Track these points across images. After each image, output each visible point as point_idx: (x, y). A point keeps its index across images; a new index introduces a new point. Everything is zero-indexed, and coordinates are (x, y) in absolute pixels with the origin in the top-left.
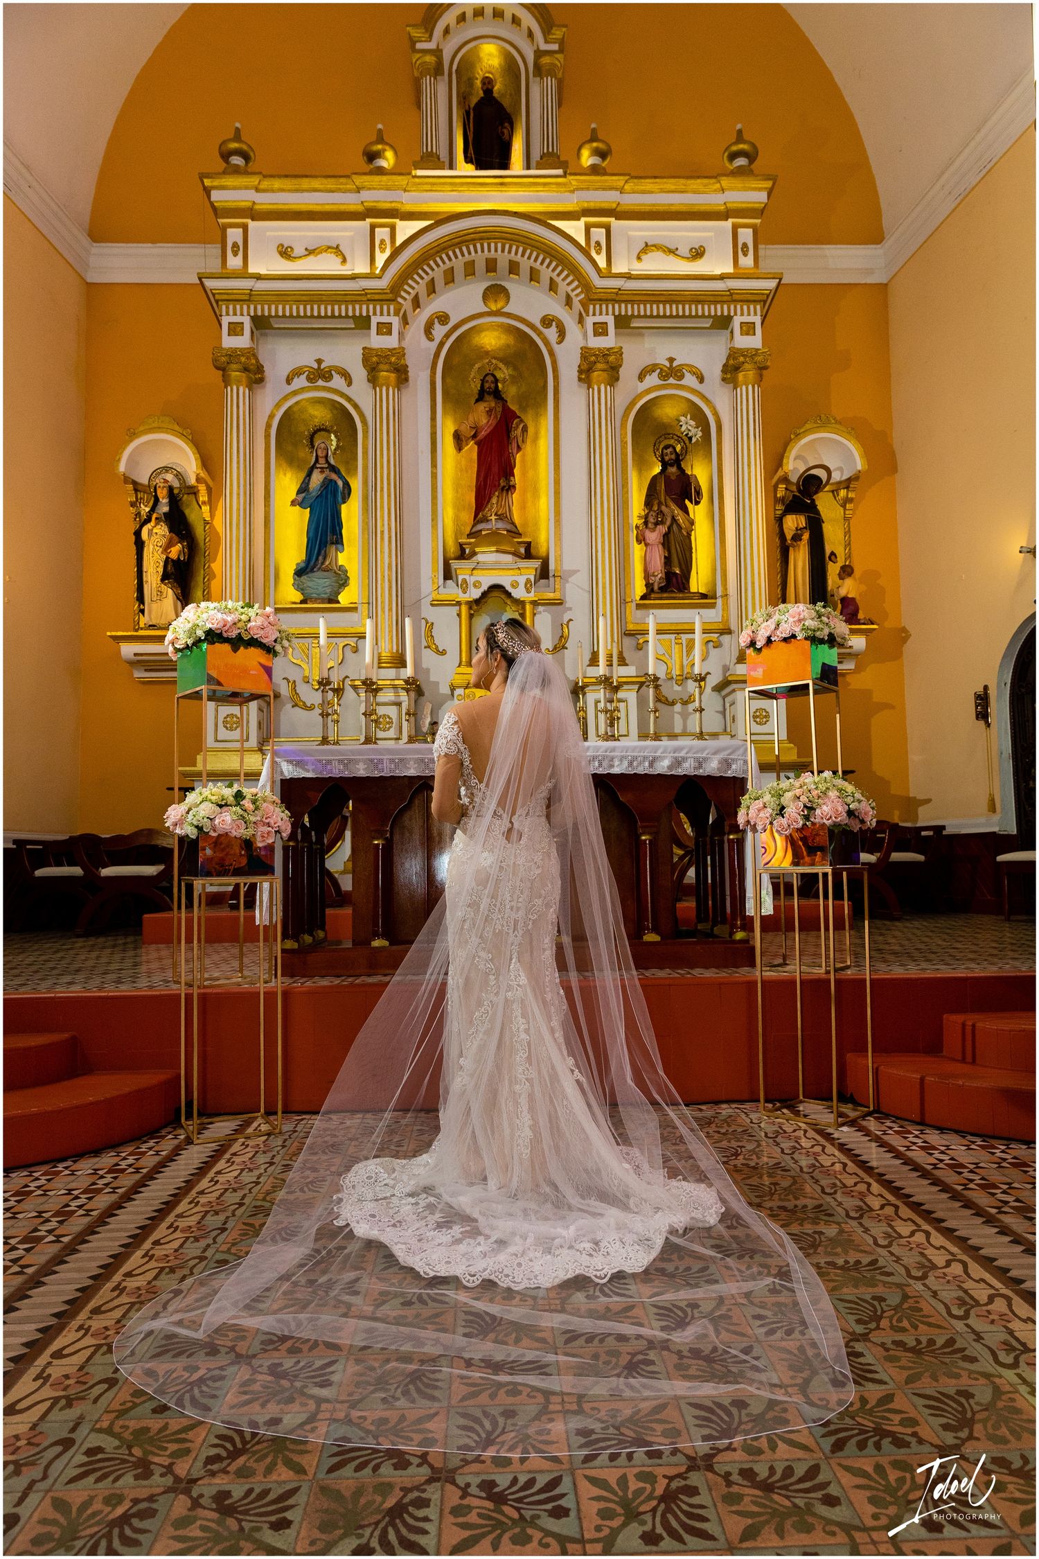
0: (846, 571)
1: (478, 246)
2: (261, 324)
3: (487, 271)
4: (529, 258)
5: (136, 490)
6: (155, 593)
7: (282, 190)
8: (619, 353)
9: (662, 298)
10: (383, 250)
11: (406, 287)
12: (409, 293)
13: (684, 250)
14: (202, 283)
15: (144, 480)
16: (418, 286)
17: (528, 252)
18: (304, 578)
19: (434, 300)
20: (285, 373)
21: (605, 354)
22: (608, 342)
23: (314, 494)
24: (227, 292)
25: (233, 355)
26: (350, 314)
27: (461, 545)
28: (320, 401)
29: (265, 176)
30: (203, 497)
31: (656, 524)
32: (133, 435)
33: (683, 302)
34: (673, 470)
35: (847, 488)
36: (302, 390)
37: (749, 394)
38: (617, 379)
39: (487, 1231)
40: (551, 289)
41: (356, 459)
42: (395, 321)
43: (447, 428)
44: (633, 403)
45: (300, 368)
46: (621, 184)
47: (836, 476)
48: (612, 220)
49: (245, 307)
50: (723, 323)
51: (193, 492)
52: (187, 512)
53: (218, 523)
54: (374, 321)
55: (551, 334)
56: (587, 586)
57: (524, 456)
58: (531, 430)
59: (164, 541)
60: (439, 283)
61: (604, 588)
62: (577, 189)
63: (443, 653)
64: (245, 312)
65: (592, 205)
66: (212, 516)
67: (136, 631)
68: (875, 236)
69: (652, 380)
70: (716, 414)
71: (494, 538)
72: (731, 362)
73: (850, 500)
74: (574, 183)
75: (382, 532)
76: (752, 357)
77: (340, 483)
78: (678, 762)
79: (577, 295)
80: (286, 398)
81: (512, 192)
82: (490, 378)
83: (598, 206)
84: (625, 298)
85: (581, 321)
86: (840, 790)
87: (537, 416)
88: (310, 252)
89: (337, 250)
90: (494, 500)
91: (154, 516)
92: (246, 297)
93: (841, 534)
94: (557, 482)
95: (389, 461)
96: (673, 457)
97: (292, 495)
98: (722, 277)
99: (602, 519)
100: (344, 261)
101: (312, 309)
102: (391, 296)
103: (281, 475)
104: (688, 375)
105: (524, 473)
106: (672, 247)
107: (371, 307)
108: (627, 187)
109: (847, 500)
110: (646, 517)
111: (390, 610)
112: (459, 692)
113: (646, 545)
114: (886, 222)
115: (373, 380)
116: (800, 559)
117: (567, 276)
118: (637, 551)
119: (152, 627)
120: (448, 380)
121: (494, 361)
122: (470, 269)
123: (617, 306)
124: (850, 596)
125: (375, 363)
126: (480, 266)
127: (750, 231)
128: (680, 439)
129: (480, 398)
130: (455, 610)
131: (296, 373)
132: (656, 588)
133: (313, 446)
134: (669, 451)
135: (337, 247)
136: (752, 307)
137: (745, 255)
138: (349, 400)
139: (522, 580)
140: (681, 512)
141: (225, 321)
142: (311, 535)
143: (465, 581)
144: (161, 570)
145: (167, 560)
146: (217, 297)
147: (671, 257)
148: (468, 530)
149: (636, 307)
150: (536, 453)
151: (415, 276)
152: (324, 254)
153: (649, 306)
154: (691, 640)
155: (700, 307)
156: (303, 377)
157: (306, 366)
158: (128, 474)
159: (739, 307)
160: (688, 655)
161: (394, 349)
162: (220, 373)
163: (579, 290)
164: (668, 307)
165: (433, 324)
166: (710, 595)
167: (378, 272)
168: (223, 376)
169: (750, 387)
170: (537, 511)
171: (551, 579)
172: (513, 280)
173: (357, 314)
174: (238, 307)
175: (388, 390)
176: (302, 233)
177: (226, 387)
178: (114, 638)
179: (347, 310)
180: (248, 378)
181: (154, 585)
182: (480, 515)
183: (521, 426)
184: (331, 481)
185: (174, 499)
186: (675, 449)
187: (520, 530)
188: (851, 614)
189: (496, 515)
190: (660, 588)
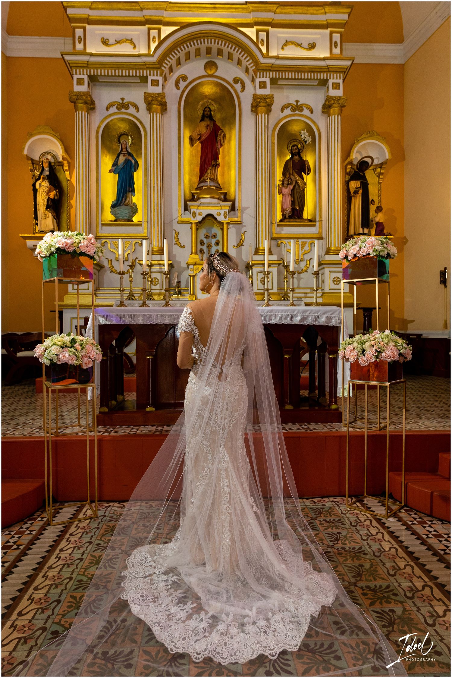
0: (379, 209)
1: (202, 40)
2: (93, 79)
3: (207, 54)
4: (228, 47)
5: (33, 164)
6: (43, 215)
7: (103, 9)
8: (272, 97)
9: (294, 69)
10: (154, 42)
11: (166, 61)
12: (167, 64)
13: (305, 45)
14: (63, 57)
15: (37, 158)
16: (171, 61)
17: (227, 44)
18: (116, 209)
19: (180, 68)
20: (105, 104)
21: (264, 98)
22: (266, 92)
23: (120, 167)
24: (76, 62)
25: (79, 95)
26: (138, 75)
27: (192, 194)
28: (123, 120)
30: (66, 167)
31: (288, 184)
32: (31, 135)
33: (304, 72)
34: (296, 157)
35: (381, 167)
36: (114, 114)
37: (335, 119)
38: (271, 111)
39: (206, 608)
40: (238, 64)
41: (141, 149)
42: (160, 79)
43: (186, 134)
44: (278, 123)
45: (113, 102)
46: (275, 9)
47: (376, 162)
48: (270, 28)
49: (85, 70)
50: (324, 83)
51: (61, 164)
52: (58, 175)
53: (73, 180)
54: (150, 78)
55: (238, 87)
56: (254, 215)
57: (223, 149)
58: (227, 136)
59: (47, 189)
60: (183, 60)
61: (262, 216)
62: (253, 11)
63: (183, 247)
64: (85, 73)
65: (260, 20)
66: (71, 177)
67: (34, 234)
68: (400, 40)
69: (288, 111)
70: (318, 129)
71: (209, 191)
72: (327, 103)
73: (382, 174)
74: (251, 8)
75: (154, 187)
76: (338, 100)
77: (133, 162)
78: (304, 318)
79: (251, 67)
80: (106, 118)
81: (219, 12)
82: (207, 109)
83: (263, 20)
84: (275, 69)
85: (253, 81)
86: (395, 342)
87: (231, 129)
88: (118, 42)
89: (131, 41)
90: (209, 171)
91: (42, 177)
92: (85, 65)
93: (377, 191)
94: (240, 163)
95: (157, 151)
96: (297, 151)
97: (110, 167)
98: (324, 59)
99: (262, 182)
100: (135, 47)
102: (158, 66)
103: (104, 157)
104: (305, 110)
106: (300, 43)
107: (148, 71)
108: (278, 10)
109: (380, 174)
110: (283, 181)
111: (158, 226)
112: (191, 267)
113: (283, 195)
114: (405, 32)
115: (149, 109)
116: (357, 203)
117: (247, 57)
118: (278, 198)
119: (43, 232)
120: (187, 110)
121: (210, 101)
122: (198, 53)
123: (271, 73)
124: (380, 221)
125: (149, 100)
126: (203, 51)
127: (338, 35)
128: (300, 142)
129: (202, 120)
130: (189, 226)
131: (111, 105)
132: (287, 216)
133: (120, 143)
134: (295, 148)
135: (131, 40)
136: (338, 75)
137: (336, 47)
138: (138, 119)
139: (222, 212)
140: (300, 179)
141: (75, 77)
142: (119, 188)
143: (194, 212)
144: (45, 204)
145: (49, 199)
146: (71, 65)
147: (299, 48)
148: (196, 186)
149: (281, 74)
150: (229, 148)
151: (171, 56)
152: (125, 43)
153: (287, 73)
154: (303, 242)
155: (312, 74)
156: (115, 107)
157: (116, 102)
158: (28, 155)
159: (332, 75)
160: (302, 249)
161: (160, 93)
162: (73, 104)
163: (253, 64)
164: (297, 74)
165: (179, 81)
166: (313, 219)
167: (151, 53)
168: (75, 106)
169: (336, 116)
170: (230, 177)
171: (236, 211)
172: (219, 59)
173: (141, 75)
174: (81, 70)
175: (157, 115)
176: (113, 32)
177: (76, 112)
178: (23, 237)
179: (136, 73)
180: (87, 107)
181: (43, 211)
182: (202, 179)
183: (223, 134)
184: (129, 160)
185: (52, 168)
186: (297, 147)
187: (222, 187)
188: (380, 230)
189: (210, 179)
190: (289, 217)
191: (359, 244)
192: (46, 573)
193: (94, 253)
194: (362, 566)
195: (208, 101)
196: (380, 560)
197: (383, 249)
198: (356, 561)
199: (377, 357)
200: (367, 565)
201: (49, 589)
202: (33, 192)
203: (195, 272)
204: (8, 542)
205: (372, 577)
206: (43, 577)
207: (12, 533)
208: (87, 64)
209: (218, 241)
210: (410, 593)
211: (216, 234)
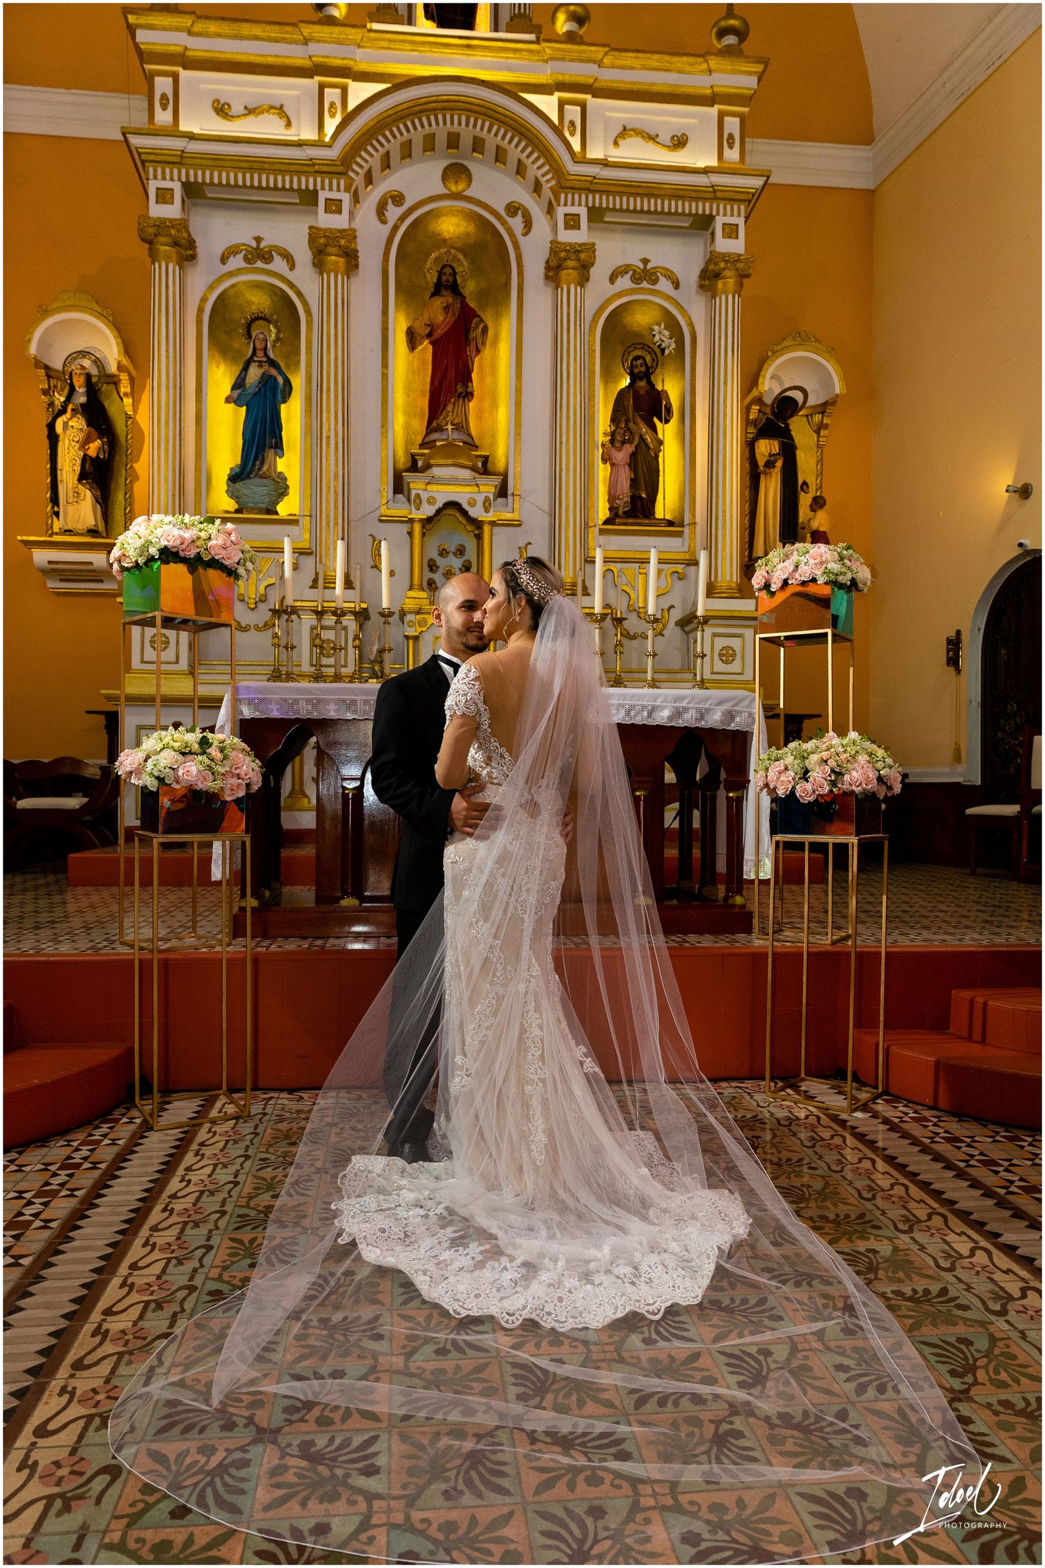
0: (818, 503)
1: (440, 117)
2: (192, 191)
3: (449, 147)
4: (496, 135)
5: (48, 376)
6: (70, 494)
7: (219, 35)
8: (591, 248)
9: (640, 191)
10: (333, 115)
11: (358, 160)
12: (361, 166)
13: (665, 137)
14: (126, 139)
15: (57, 365)
16: (370, 158)
17: (495, 127)
18: (239, 485)
19: (387, 177)
20: (219, 249)
21: (575, 250)
22: (579, 236)
23: (251, 391)
24: (154, 151)
25: (162, 226)
26: (295, 186)
27: (413, 456)
28: (258, 286)
29: (199, 17)
30: (125, 388)
31: (623, 443)
32: (46, 312)
33: (663, 197)
34: (642, 384)
35: (823, 413)
36: (239, 271)
37: (728, 304)
38: (588, 280)
40: (518, 173)
41: (297, 352)
42: (346, 198)
43: (400, 325)
44: (602, 308)
45: (237, 246)
46: (600, 56)
47: (812, 401)
48: (589, 97)
49: (175, 171)
50: (704, 223)
51: (114, 381)
52: (106, 404)
53: (143, 419)
54: (322, 196)
55: (517, 223)
56: (546, 508)
57: (481, 360)
58: (491, 331)
59: (81, 436)
60: (395, 158)
61: (567, 509)
62: (553, 59)
63: (391, 573)
64: (176, 177)
65: (567, 79)
66: (135, 410)
67: (51, 536)
68: (866, 137)
69: (624, 282)
70: (691, 325)
72: (711, 267)
73: (826, 426)
74: (548, 51)
75: (328, 437)
76: (734, 262)
77: (280, 380)
78: (678, 713)
79: (548, 181)
80: (220, 280)
81: (479, 57)
82: (448, 270)
83: (574, 79)
84: (600, 188)
85: (550, 211)
86: (870, 754)
87: (498, 316)
88: (250, 111)
89: (280, 111)
90: (450, 408)
91: (70, 407)
92: (178, 160)
93: (813, 463)
94: (518, 391)
95: (336, 358)
96: (643, 369)
97: (227, 390)
98: (706, 171)
99: (568, 435)
100: (289, 124)
101: (252, 178)
102: (341, 168)
103: (214, 368)
104: (662, 280)
105: (482, 380)
106: (653, 133)
107: (319, 180)
108: (606, 61)
109: (822, 426)
110: (613, 434)
111: (336, 524)
112: (409, 617)
113: (612, 465)
114: (876, 122)
115: (319, 264)
116: (771, 488)
117: (537, 159)
118: (602, 472)
119: (68, 532)
120: (401, 271)
121: (453, 251)
122: (430, 143)
123: (590, 197)
124: (822, 529)
125: (322, 245)
126: (441, 140)
127: (737, 120)
128: (651, 351)
129: (437, 292)
130: (406, 528)
131: (231, 252)
132: (621, 512)
133: (250, 337)
134: (639, 362)
135: (281, 107)
136: (735, 207)
137: (731, 147)
138: (292, 285)
139: (480, 499)
140: (649, 431)
141: (153, 186)
142: (247, 437)
143: (418, 496)
144: (78, 468)
145: (85, 458)
146: (144, 157)
147: (651, 145)
148: (419, 440)
149: (611, 198)
150: (495, 357)
151: (369, 148)
152: (266, 114)
153: (625, 199)
155: (680, 203)
156: (240, 256)
157: (244, 245)
158: (39, 357)
159: (721, 206)
161: (344, 230)
162: (147, 246)
163: (550, 176)
164: (646, 201)
165: (387, 204)
166: (676, 521)
167: (327, 139)
168: (150, 250)
169: (730, 297)
170: (495, 421)
171: (510, 498)
172: (475, 160)
173: (303, 187)
174: (168, 171)
175: (336, 276)
176: (241, 89)
177: (153, 263)
178: (26, 543)
179: (291, 182)
180: (179, 254)
181: (70, 486)
182: (434, 424)
183: (481, 326)
184: (271, 376)
185: (92, 389)
186: (645, 360)
187: (477, 442)
189: (452, 424)
190: (625, 513)
191: (795, 557)
192: (167, 1205)
193: (238, 563)
194: (808, 1186)
195: (449, 251)
196: (843, 1176)
197: (844, 570)
198: (796, 1178)
199: (833, 783)
200: (818, 1186)
201: (183, 1230)
202: (47, 442)
203: (419, 630)
205: (828, 1202)
206: (164, 1210)
207: (75, 1144)
208: (182, 157)
209: (469, 562)
210: (905, 1224)
211: (464, 547)
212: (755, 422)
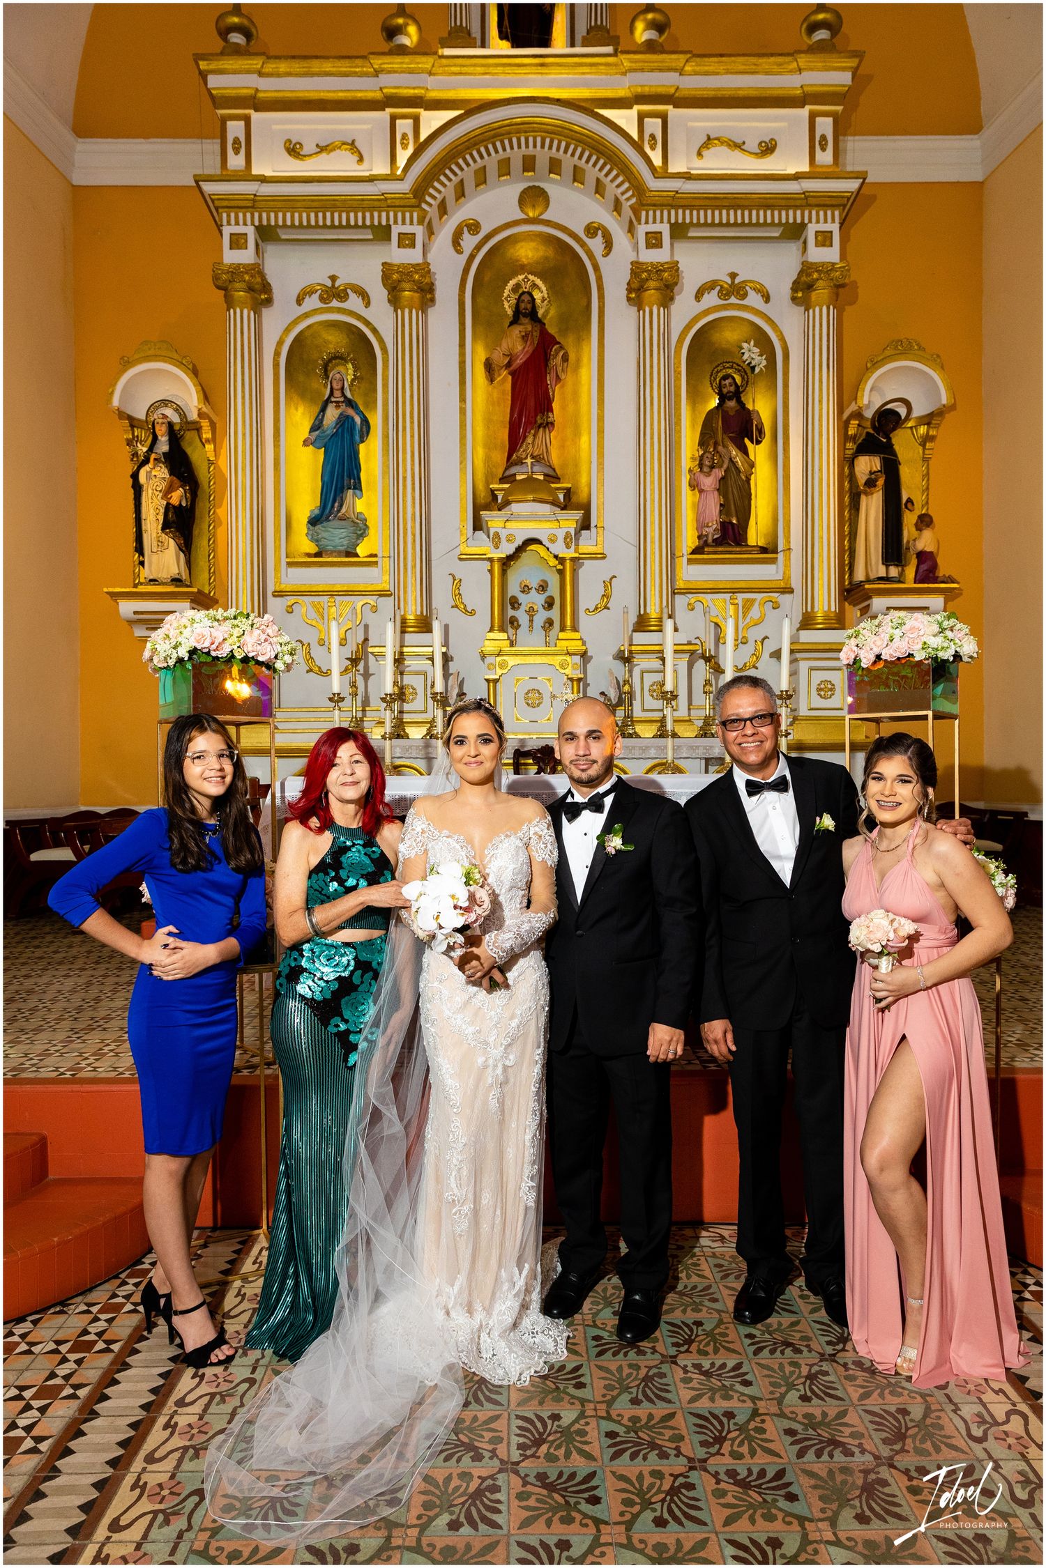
0: (925, 521)
1: (515, 140)
2: (266, 234)
3: (524, 170)
4: (573, 155)
5: (132, 426)
6: (155, 544)
7: (289, 74)
8: (674, 267)
9: (726, 203)
10: (405, 147)
11: (431, 191)
12: (434, 198)
13: (752, 145)
14: (199, 187)
15: (141, 415)
16: (444, 189)
17: (572, 147)
18: (319, 527)
19: (461, 206)
20: (294, 290)
21: (658, 269)
22: (661, 255)
23: (328, 432)
24: (228, 197)
25: (236, 271)
26: (368, 223)
28: (334, 325)
29: (269, 58)
30: (207, 435)
31: (712, 467)
32: (127, 364)
33: (750, 208)
34: (732, 404)
35: (928, 424)
36: (315, 311)
37: (823, 315)
38: (672, 299)
40: (597, 192)
41: (375, 390)
42: (419, 231)
43: (477, 355)
44: (688, 327)
45: (312, 286)
46: (681, 63)
48: (670, 108)
49: (248, 215)
50: (795, 232)
51: (195, 428)
52: (189, 451)
53: (222, 463)
54: (395, 231)
55: (596, 244)
56: (634, 540)
58: (572, 357)
59: (163, 485)
60: (469, 185)
61: (653, 542)
62: (630, 71)
63: (472, 613)
64: (249, 222)
65: (647, 90)
66: (216, 455)
67: (135, 586)
68: (972, 125)
69: (711, 299)
70: (783, 340)
71: (530, 484)
72: (804, 278)
73: (931, 439)
74: (626, 63)
75: (405, 478)
76: (828, 272)
77: (358, 420)
79: (628, 199)
81: (555, 75)
82: (526, 298)
83: (653, 90)
84: (683, 202)
85: (631, 230)
87: (579, 341)
88: (322, 149)
89: (352, 146)
90: (529, 440)
91: (153, 456)
92: (250, 204)
93: (918, 478)
95: (412, 396)
96: (732, 389)
97: (304, 431)
98: (797, 177)
99: (652, 463)
100: (361, 159)
101: (324, 218)
102: (413, 201)
103: (293, 410)
104: (752, 294)
105: (563, 408)
106: (739, 141)
107: (392, 214)
108: (688, 68)
109: (927, 439)
110: (701, 458)
111: (414, 566)
112: (489, 659)
113: (701, 491)
114: (984, 109)
115: (394, 300)
116: (872, 507)
117: (616, 176)
120: (480, 300)
121: (531, 277)
122: (504, 168)
123: (673, 212)
124: (928, 549)
125: (394, 280)
126: (517, 164)
127: (830, 120)
128: (740, 370)
129: (515, 321)
130: (487, 565)
131: (306, 292)
132: (710, 540)
133: (327, 377)
134: (727, 382)
135: (353, 141)
136: (829, 213)
137: (823, 149)
138: (367, 323)
139: (561, 535)
140: (740, 454)
141: (227, 231)
142: (326, 479)
143: (497, 534)
144: (161, 518)
145: (168, 507)
146: (217, 203)
147: (737, 152)
148: (500, 473)
149: (695, 212)
150: (577, 384)
151: (442, 178)
152: (338, 151)
153: (709, 212)
154: (748, 600)
155: (769, 212)
156: (316, 297)
157: (319, 284)
158: (122, 409)
159: (814, 213)
160: (744, 617)
161: (418, 265)
162: (223, 292)
163: (630, 193)
164: (732, 212)
165: (462, 234)
166: (770, 549)
167: (399, 172)
168: (225, 296)
169: (825, 309)
170: (578, 451)
171: (593, 529)
172: (554, 181)
173: (376, 223)
174: (241, 215)
175: (410, 313)
176: (313, 127)
177: (228, 310)
178: (113, 595)
179: (364, 218)
180: (254, 299)
181: (154, 535)
182: (514, 456)
183: (561, 354)
184: (348, 417)
185: (174, 436)
186: (734, 379)
187: (559, 474)
188: (928, 571)
189: (533, 457)
190: (714, 540)
191: (888, 630)
192: (172, 1417)
193: (276, 657)
194: (905, 1412)
195: (526, 277)
196: (947, 1396)
198: (890, 1397)
200: (917, 1411)
201: (180, 1461)
202: (132, 491)
203: (499, 672)
204: (85, 1332)
205: (929, 1443)
206: (166, 1427)
207: (94, 1309)
209: (552, 598)
210: (1024, 1489)
211: (546, 582)
212: (854, 438)
